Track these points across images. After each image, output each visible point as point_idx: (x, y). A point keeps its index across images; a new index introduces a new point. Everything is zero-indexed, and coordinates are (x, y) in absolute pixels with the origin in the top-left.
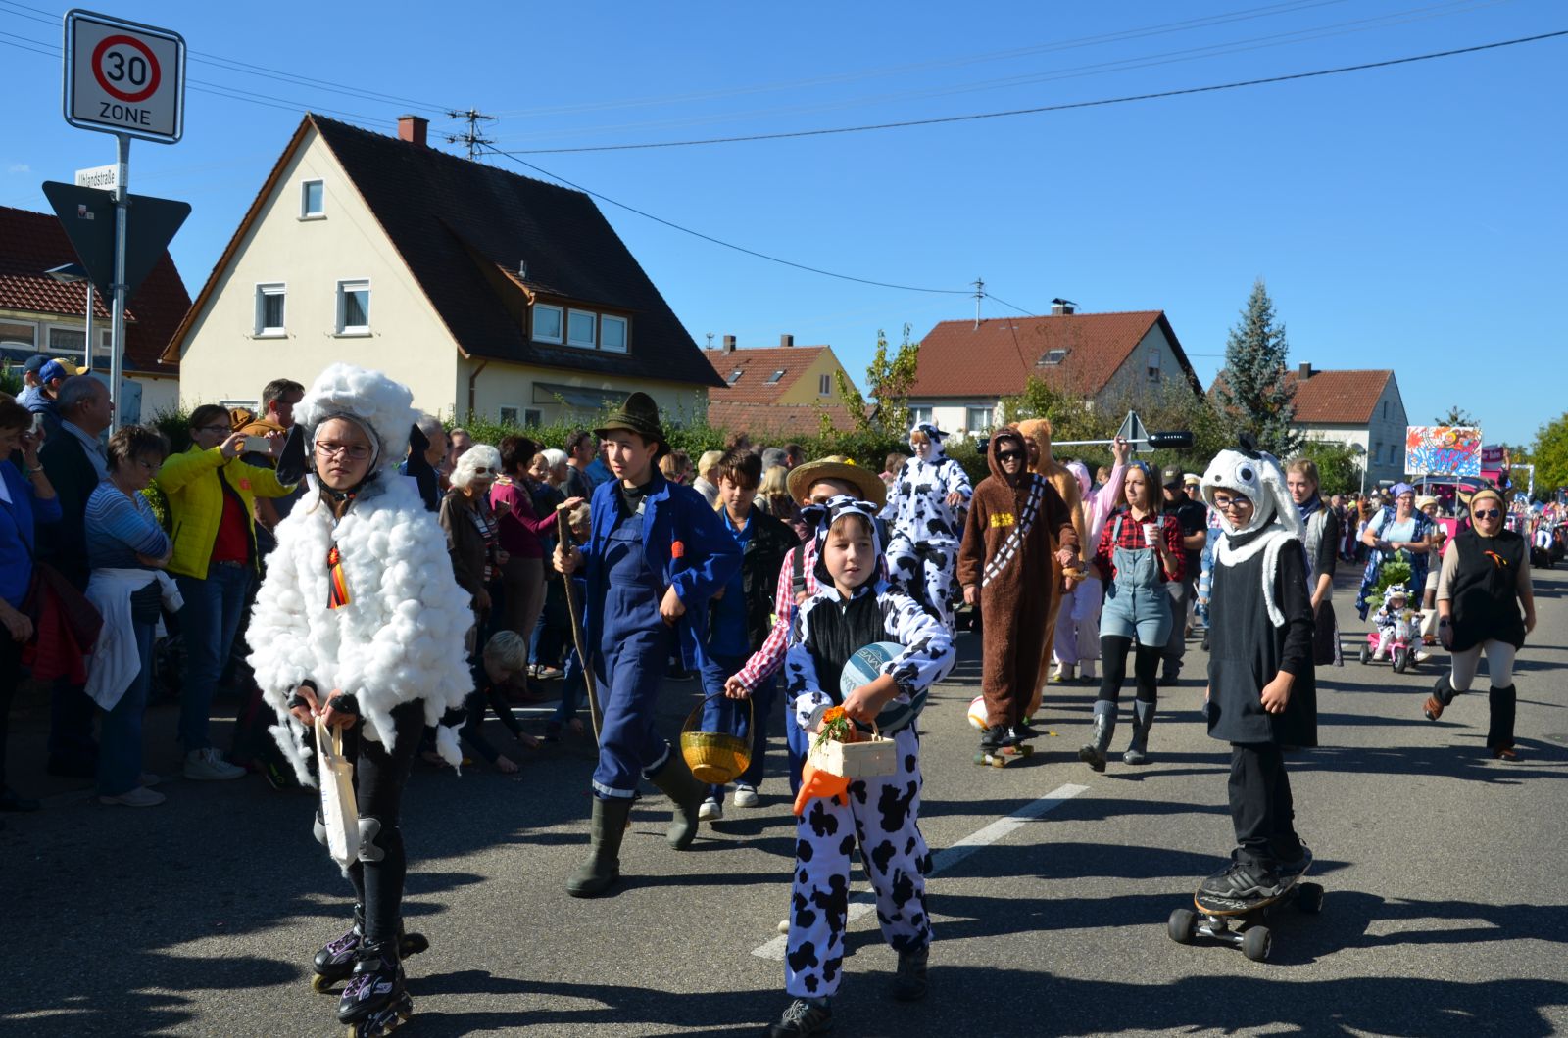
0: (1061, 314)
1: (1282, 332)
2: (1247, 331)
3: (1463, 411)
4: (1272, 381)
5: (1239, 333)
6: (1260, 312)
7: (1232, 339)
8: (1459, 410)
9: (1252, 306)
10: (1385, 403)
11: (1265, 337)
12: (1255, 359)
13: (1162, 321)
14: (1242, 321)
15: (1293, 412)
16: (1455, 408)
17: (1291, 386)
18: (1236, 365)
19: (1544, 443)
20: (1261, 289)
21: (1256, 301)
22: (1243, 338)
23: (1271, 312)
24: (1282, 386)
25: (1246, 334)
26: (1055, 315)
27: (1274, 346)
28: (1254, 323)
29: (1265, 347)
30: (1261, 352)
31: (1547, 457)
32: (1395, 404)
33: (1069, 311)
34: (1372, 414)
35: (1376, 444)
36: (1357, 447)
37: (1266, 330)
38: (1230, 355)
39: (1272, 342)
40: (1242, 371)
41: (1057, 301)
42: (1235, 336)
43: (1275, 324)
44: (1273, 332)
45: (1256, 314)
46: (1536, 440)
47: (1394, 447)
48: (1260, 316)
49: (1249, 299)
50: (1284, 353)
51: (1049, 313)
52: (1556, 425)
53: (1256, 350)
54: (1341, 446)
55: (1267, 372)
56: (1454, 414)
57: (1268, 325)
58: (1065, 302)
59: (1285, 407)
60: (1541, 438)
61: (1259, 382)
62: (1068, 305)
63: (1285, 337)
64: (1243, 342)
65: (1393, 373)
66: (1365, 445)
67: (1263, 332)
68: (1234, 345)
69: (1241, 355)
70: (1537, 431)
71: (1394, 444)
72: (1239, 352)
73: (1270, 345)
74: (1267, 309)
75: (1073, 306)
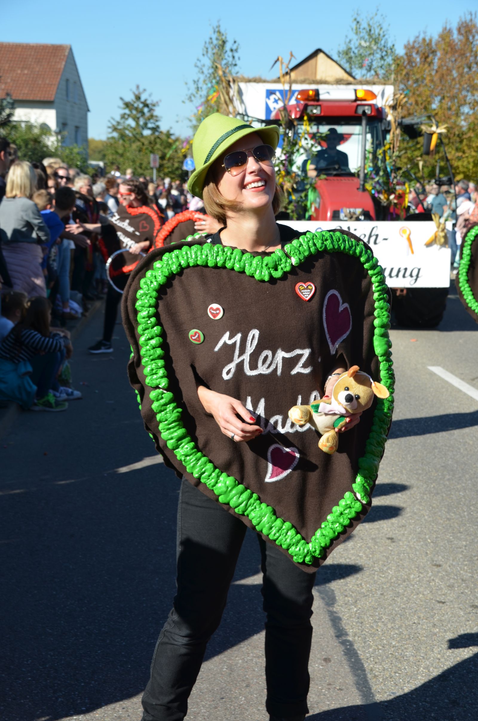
3: (145, 90)
8: (141, 89)
10: (67, 80)
16: (138, 87)
32: (75, 83)
34: (56, 93)
35: (62, 124)
36: (45, 129)
47: (77, 128)
54: (30, 127)
56: (137, 93)
65: (71, 49)
66: (53, 125)
71: (78, 124)
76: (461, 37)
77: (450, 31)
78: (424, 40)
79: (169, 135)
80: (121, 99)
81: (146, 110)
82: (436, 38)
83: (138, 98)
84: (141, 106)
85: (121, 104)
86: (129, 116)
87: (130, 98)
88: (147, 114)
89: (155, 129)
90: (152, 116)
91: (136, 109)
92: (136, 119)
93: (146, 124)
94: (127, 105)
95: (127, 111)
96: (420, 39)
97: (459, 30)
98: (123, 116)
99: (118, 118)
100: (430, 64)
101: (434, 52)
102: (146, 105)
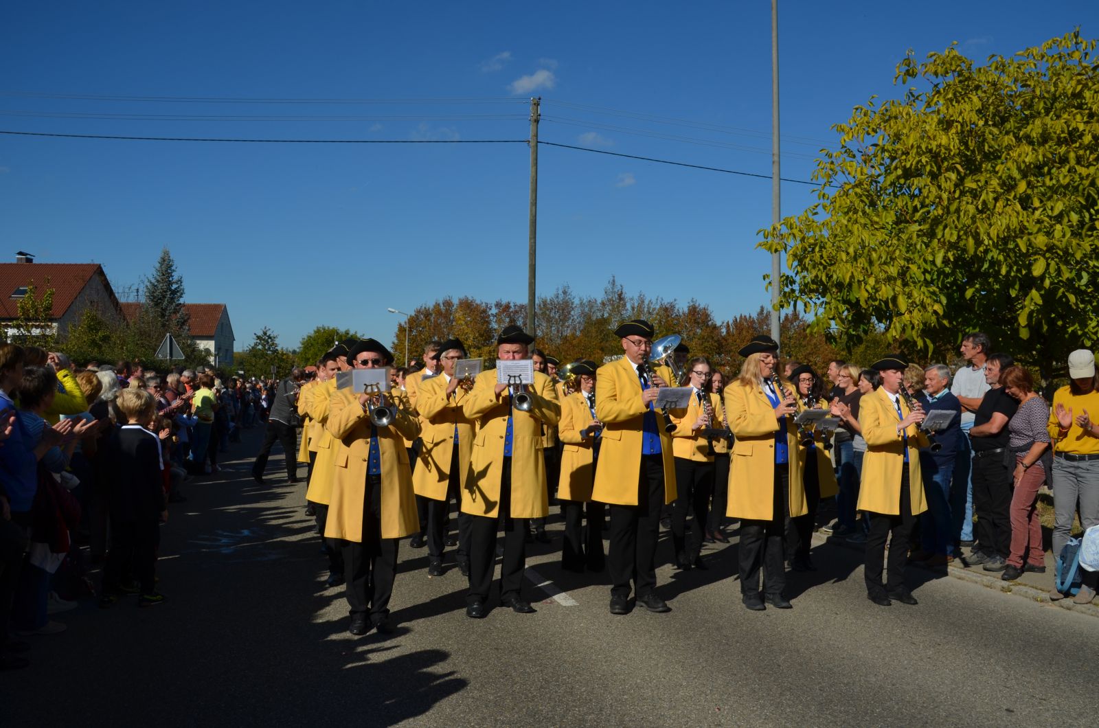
0: (24, 262)
1: (180, 281)
2: (158, 278)
3: (269, 329)
4: (176, 312)
5: (153, 281)
6: (166, 268)
7: (148, 284)
8: (267, 329)
9: (162, 263)
10: (222, 324)
11: (170, 283)
12: (164, 297)
13: (99, 271)
14: (155, 273)
15: (189, 330)
16: (265, 328)
17: (187, 315)
18: (152, 301)
19: (304, 347)
20: (166, 253)
21: (164, 261)
22: (156, 283)
23: (173, 268)
24: (183, 314)
25: (158, 281)
26: (20, 263)
27: (176, 289)
28: (163, 275)
29: (170, 290)
30: (169, 292)
31: (307, 355)
32: (227, 323)
33: (29, 261)
34: (215, 330)
35: (218, 348)
36: (208, 351)
37: (171, 279)
38: (148, 294)
39: (174, 286)
40: (157, 304)
41: (20, 253)
42: (151, 283)
43: (176, 277)
44: (174, 281)
45: (164, 269)
46: (301, 346)
47: (227, 350)
48: (166, 271)
49: (159, 259)
50: (182, 294)
51: (15, 261)
52: (310, 337)
53: (165, 292)
55: (173, 307)
56: (264, 331)
57: (172, 276)
58: (26, 254)
59: (184, 327)
60: (303, 344)
61: (167, 312)
62: (28, 256)
63: (182, 284)
64: (156, 286)
65: (225, 306)
66: (212, 349)
67: (170, 281)
68: (149, 287)
69: (155, 294)
70: (301, 340)
71: (227, 348)
72: (153, 292)
73: (173, 288)
74: (172, 266)
75: (32, 257)
76: (444, 308)
77: (439, 305)
78: (425, 308)
79: (283, 354)
80: (255, 334)
81: (269, 340)
82: (432, 307)
83: (265, 334)
84: (267, 338)
85: (255, 337)
86: (259, 344)
87: (260, 333)
88: (270, 343)
89: (275, 351)
90: (273, 344)
91: (264, 340)
92: (264, 346)
93: (269, 348)
94: (258, 338)
95: (258, 341)
96: (423, 308)
97: (443, 304)
98: (256, 344)
99: (253, 345)
100: (429, 320)
101: (431, 314)
102: (269, 337)
